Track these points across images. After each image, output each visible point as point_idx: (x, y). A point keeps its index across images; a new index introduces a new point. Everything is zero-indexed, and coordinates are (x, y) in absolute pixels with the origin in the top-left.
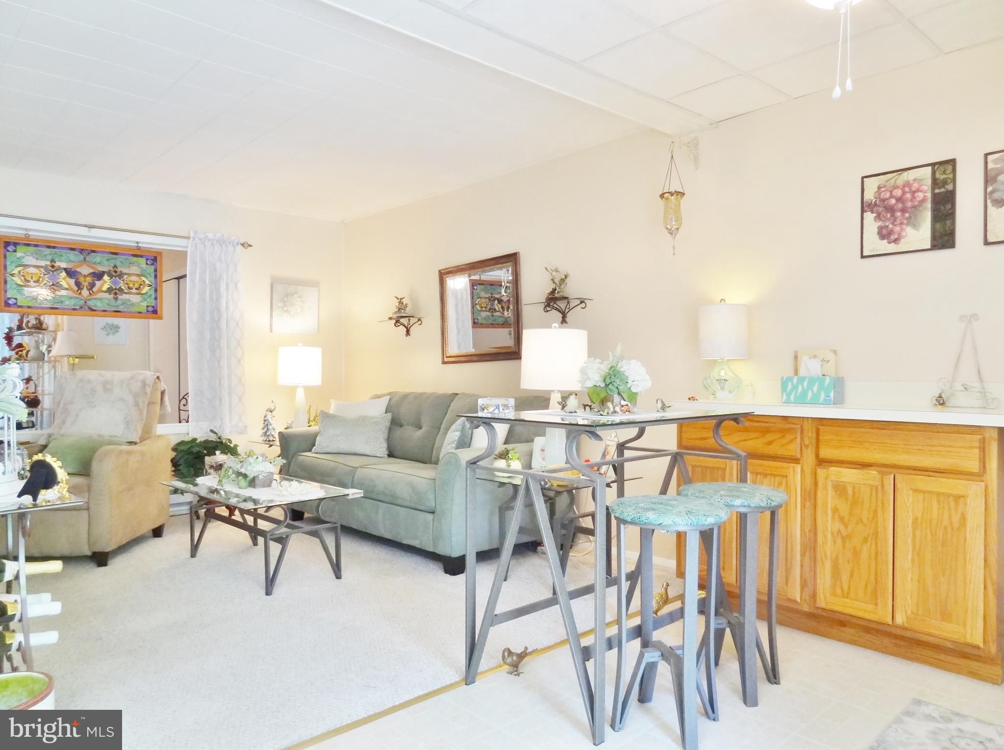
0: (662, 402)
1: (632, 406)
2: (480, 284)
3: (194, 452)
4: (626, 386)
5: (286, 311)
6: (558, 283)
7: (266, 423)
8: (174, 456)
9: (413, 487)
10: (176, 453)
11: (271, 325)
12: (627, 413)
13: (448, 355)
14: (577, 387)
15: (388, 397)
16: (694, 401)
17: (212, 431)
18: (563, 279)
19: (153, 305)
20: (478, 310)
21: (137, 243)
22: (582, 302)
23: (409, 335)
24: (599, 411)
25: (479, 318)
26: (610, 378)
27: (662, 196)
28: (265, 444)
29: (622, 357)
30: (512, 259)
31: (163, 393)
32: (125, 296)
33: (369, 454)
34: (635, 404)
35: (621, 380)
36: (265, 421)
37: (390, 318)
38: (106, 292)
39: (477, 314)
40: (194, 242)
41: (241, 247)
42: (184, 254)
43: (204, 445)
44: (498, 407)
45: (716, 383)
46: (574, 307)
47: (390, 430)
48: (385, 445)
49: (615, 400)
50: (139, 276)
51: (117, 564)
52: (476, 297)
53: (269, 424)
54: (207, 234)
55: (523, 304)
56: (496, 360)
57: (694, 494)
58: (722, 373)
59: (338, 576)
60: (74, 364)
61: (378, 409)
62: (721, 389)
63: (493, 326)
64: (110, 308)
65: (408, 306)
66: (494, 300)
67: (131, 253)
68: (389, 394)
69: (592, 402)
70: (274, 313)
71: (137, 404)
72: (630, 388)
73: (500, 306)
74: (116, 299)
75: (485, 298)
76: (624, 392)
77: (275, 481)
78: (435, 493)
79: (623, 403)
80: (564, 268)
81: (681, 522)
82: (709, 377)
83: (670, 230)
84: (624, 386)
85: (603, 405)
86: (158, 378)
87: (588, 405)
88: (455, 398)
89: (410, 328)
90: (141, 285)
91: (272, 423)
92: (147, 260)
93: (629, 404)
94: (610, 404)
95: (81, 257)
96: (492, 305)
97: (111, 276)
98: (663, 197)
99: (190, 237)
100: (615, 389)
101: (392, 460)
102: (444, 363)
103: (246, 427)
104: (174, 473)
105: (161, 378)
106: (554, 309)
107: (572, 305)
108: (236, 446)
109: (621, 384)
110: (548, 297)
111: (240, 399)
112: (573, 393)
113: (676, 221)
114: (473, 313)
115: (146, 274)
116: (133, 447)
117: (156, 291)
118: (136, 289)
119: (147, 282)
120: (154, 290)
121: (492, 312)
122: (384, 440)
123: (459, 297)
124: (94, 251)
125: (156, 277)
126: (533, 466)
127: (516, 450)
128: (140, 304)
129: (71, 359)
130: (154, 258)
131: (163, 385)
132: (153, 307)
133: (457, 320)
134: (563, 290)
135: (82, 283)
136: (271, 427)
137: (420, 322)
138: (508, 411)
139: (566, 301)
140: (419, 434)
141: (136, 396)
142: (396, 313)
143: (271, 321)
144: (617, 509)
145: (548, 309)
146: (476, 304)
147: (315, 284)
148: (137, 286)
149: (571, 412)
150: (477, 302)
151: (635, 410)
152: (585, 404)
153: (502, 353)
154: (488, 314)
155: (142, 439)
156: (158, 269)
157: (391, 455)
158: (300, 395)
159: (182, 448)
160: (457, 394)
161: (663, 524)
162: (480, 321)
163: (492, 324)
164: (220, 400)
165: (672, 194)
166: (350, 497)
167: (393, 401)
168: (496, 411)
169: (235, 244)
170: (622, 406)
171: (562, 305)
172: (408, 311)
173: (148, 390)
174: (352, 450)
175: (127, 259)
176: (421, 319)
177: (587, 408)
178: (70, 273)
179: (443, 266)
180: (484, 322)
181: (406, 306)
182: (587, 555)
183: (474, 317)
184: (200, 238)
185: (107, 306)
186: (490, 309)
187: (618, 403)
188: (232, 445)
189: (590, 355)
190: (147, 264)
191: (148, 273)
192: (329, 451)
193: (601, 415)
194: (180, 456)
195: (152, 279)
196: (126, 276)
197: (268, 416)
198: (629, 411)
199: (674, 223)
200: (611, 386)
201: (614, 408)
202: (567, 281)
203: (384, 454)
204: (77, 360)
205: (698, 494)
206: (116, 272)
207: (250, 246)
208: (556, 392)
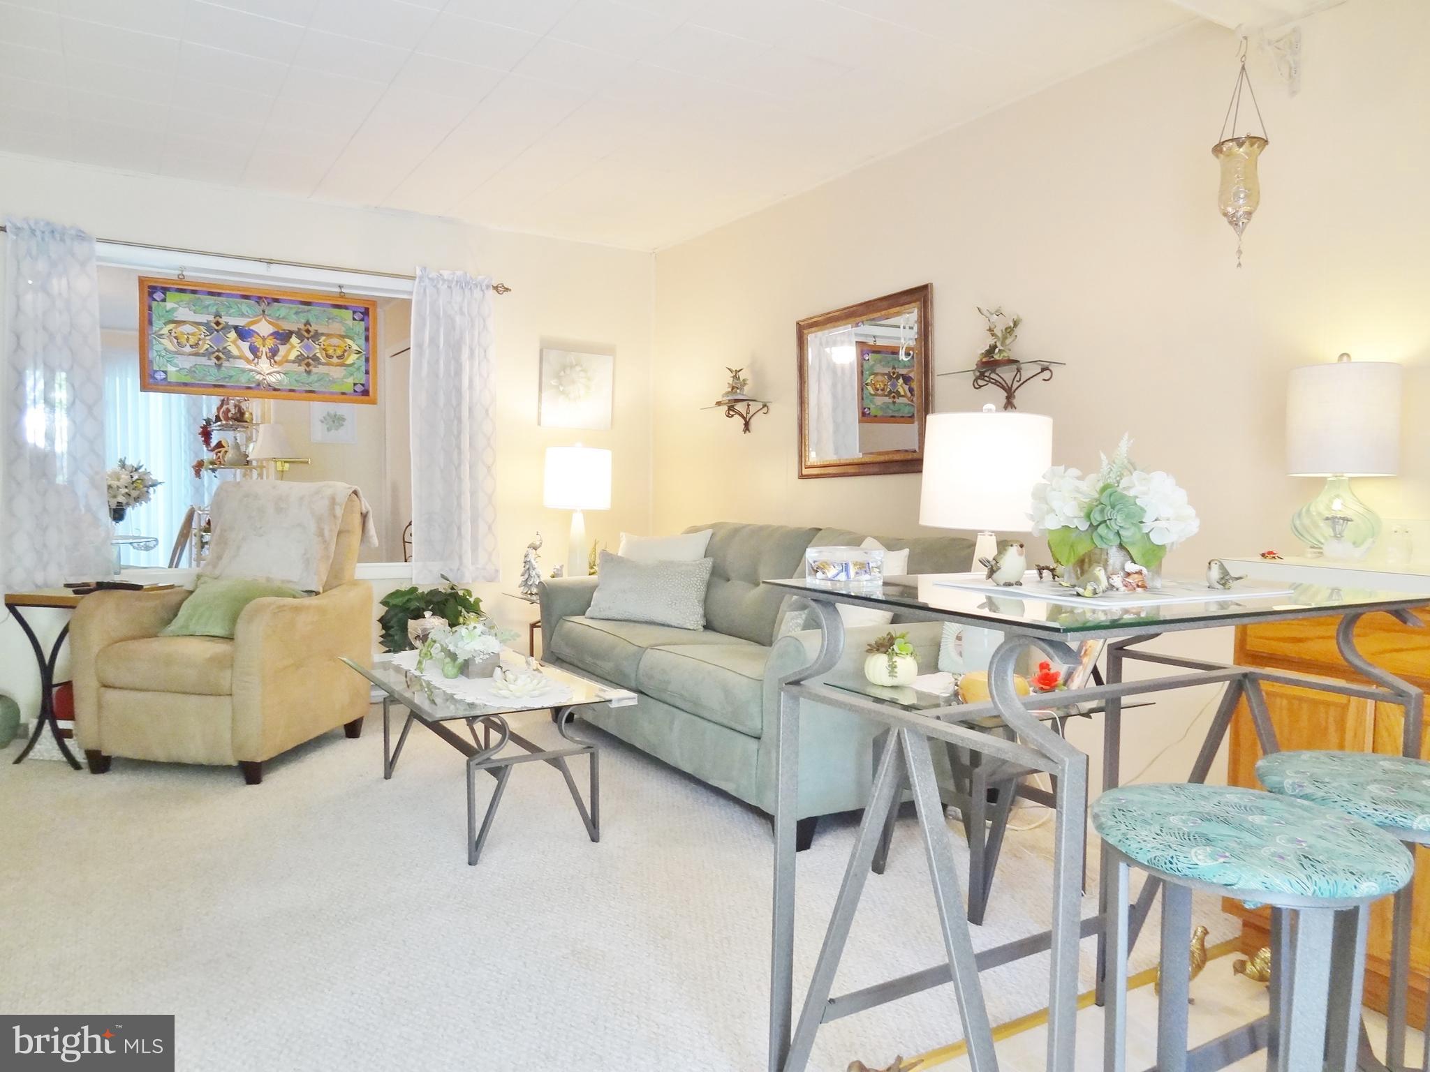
0: (1222, 567)
1: (1150, 573)
2: (874, 352)
3: (412, 608)
4: (1140, 529)
5: (563, 392)
6: (1000, 334)
7: (527, 566)
8: (383, 614)
9: (727, 692)
10: (387, 608)
11: (539, 414)
12: (1139, 590)
13: (808, 464)
14: (1025, 526)
15: (710, 532)
16: (1273, 561)
17: (443, 576)
18: (1010, 327)
19: (363, 382)
20: (871, 394)
21: (340, 287)
22: (1043, 370)
23: (748, 430)
24: (1074, 586)
25: (872, 406)
26: (1102, 511)
27: (1218, 149)
28: (525, 599)
29: (1132, 464)
30: (920, 296)
31: (364, 516)
32: (321, 369)
33: (673, 624)
34: (1157, 572)
35: (1128, 516)
36: (525, 562)
37: (719, 404)
38: (294, 362)
39: (868, 401)
40: (422, 284)
41: (492, 292)
42: (406, 304)
43: (429, 598)
44: (845, 568)
45: (1322, 524)
46: (1026, 381)
47: (709, 586)
48: (701, 611)
49: (1111, 561)
50: (342, 337)
51: (274, 781)
52: (867, 373)
53: (531, 567)
54: (441, 272)
55: (936, 374)
56: (884, 474)
57: (1300, 786)
58: (1337, 506)
59: (595, 839)
60: (282, 471)
61: (692, 551)
62: (1335, 536)
63: (893, 419)
64: (300, 386)
65: (747, 382)
66: (897, 378)
67: (331, 302)
68: (713, 526)
69: (1057, 561)
70: (543, 395)
71: (321, 533)
72: (1148, 534)
73: (907, 387)
74: (309, 372)
75: (884, 374)
76: (1133, 544)
77: (500, 669)
78: (762, 706)
79: (1130, 567)
80: (1013, 309)
81: (1286, 887)
82: (1308, 511)
83: (1233, 215)
84: (1133, 529)
85: (1083, 572)
86: (355, 492)
87: (1047, 568)
88: (814, 536)
89: (749, 420)
90: (345, 351)
91: (536, 566)
92: (354, 312)
93: (1145, 571)
94: (1099, 572)
95: (258, 309)
96: (894, 385)
97: (301, 338)
98: (1221, 151)
99: (415, 277)
100: (1111, 536)
101: (711, 636)
102: (802, 476)
103: (497, 571)
104: (382, 639)
105: (361, 493)
106: (991, 383)
107: (1025, 375)
108: (478, 601)
109: (1127, 526)
110: (981, 360)
111: (490, 528)
112: (1017, 541)
113: (1246, 196)
114: (863, 399)
115: (352, 335)
116: (313, 601)
117: (367, 360)
118: (339, 357)
119: (355, 347)
120: (364, 360)
121: (894, 397)
122: (699, 601)
123: (839, 373)
124: (277, 300)
125: (367, 339)
126: (940, 666)
127: (908, 638)
128: (345, 380)
129: (279, 464)
130: (365, 311)
131: (366, 505)
132: (363, 385)
133: (835, 409)
134: (1009, 347)
135: (258, 349)
136: (534, 573)
137: (765, 410)
138: (867, 577)
139: (1014, 366)
140: (755, 593)
141: (319, 520)
142: (727, 394)
143: (539, 408)
144: (1111, 827)
145: (981, 382)
146: (867, 384)
147: (606, 350)
148: (339, 352)
149: (1010, 585)
150: (869, 381)
151: (1158, 583)
152: (1042, 565)
153: (897, 461)
154: (887, 399)
155: (328, 587)
156: (370, 327)
157: (708, 627)
158: (578, 526)
159: (398, 601)
160: (821, 530)
161: (1234, 887)
162: (873, 412)
163: (892, 416)
164: (459, 528)
165: (1240, 142)
166: (614, 705)
167: (717, 538)
168: (842, 577)
169: (484, 287)
170: (1128, 574)
171: (1007, 374)
172: (747, 391)
173: (339, 511)
174: (647, 617)
175: (324, 311)
176: (768, 404)
177: (1046, 573)
178: (243, 334)
179: (803, 314)
180: (880, 413)
181: (744, 383)
182: (1037, 829)
183: (862, 405)
184: (429, 279)
185: (295, 383)
186: (890, 392)
187: (1118, 566)
188: (472, 600)
189: (1056, 460)
190: (354, 319)
191: (356, 334)
192: (610, 617)
193: (1078, 595)
194: (392, 613)
195: (362, 341)
196: (323, 338)
197: (530, 556)
198: (1144, 587)
199: (1241, 201)
200: (1102, 530)
201: (1108, 578)
202: (1018, 331)
203: (698, 624)
204: (287, 465)
205: (1310, 789)
206: (308, 331)
207: (507, 290)
208: (987, 533)
